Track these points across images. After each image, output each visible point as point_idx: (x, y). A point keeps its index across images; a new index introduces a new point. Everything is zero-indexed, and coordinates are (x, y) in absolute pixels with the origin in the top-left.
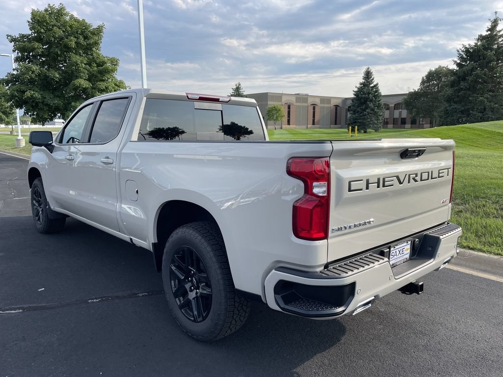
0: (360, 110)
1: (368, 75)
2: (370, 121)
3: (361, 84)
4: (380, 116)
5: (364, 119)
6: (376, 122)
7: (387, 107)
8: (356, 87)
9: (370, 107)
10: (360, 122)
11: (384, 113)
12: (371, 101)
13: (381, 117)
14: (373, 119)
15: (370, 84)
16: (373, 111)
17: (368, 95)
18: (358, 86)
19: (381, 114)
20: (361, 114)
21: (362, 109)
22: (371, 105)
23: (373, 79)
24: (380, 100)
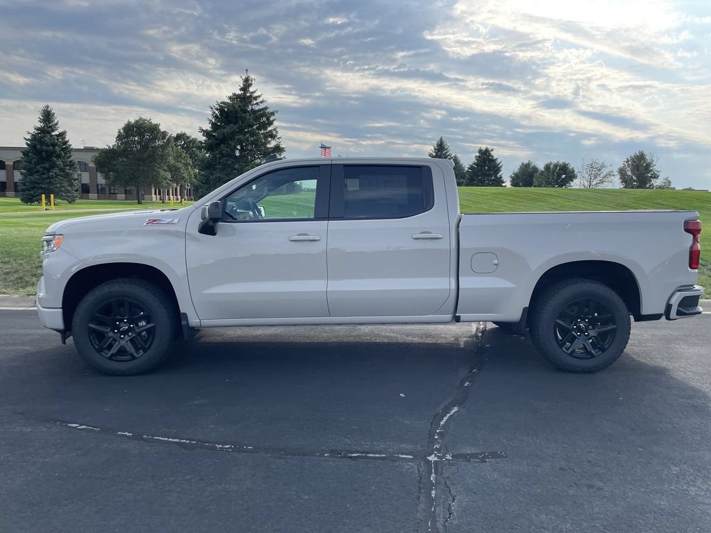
0: (41, 169)
1: (47, 116)
2: (61, 187)
3: (38, 129)
4: (75, 180)
5: (50, 183)
6: (70, 188)
7: (84, 167)
8: (29, 133)
9: (57, 166)
10: (44, 188)
11: (80, 175)
12: (59, 156)
13: (76, 182)
14: (65, 184)
15: (53, 131)
16: (64, 172)
17: (54, 148)
18: (33, 131)
19: (76, 177)
20: (45, 176)
21: (44, 168)
22: (59, 162)
23: (56, 124)
24: (70, 157)
